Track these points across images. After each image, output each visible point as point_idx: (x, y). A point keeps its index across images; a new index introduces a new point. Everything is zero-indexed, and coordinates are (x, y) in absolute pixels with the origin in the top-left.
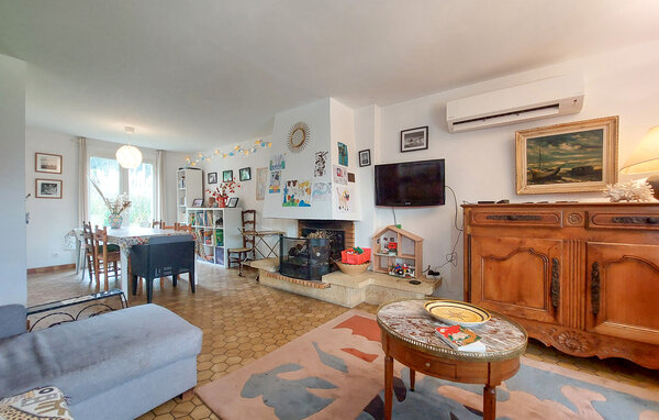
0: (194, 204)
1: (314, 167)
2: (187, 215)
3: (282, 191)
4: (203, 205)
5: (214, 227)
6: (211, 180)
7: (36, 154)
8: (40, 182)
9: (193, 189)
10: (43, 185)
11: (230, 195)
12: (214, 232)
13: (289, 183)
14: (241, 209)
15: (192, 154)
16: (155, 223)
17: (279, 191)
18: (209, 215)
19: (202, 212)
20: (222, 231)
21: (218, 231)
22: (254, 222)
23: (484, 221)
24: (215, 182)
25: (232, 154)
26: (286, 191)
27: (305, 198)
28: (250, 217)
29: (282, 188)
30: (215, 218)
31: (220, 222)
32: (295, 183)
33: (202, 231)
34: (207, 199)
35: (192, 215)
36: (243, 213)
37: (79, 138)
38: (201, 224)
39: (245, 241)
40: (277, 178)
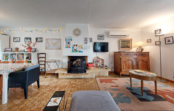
0: (5, 51)
1: (83, 41)
3: (71, 48)
5: (25, 60)
13: (74, 45)
14: (37, 53)
17: (70, 47)
18: (20, 55)
22: (45, 58)
23: (123, 55)
26: (73, 48)
27: (81, 50)
29: (71, 46)
30: (25, 57)
32: (77, 45)
34: (14, 49)
40: (69, 43)
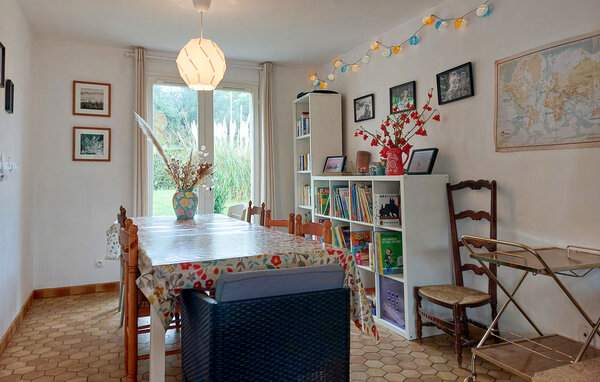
0: (326, 168)
2: (313, 192)
4: (344, 171)
5: (375, 223)
6: (361, 113)
7: (75, 82)
8: (79, 132)
9: (322, 136)
10: (83, 137)
11: (416, 142)
12: (376, 236)
15: (318, 64)
16: (252, 211)
18: (361, 193)
19: (344, 185)
20: (398, 235)
21: (385, 234)
22: (493, 218)
24: (370, 116)
25: (414, 40)
28: (479, 201)
30: (379, 202)
31: (392, 210)
33: (345, 228)
34: (353, 157)
35: (324, 190)
36: (450, 188)
37: (134, 48)
38: (343, 213)
39: (460, 269)
